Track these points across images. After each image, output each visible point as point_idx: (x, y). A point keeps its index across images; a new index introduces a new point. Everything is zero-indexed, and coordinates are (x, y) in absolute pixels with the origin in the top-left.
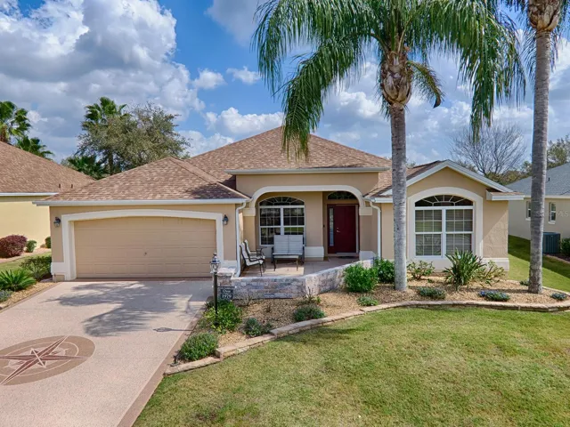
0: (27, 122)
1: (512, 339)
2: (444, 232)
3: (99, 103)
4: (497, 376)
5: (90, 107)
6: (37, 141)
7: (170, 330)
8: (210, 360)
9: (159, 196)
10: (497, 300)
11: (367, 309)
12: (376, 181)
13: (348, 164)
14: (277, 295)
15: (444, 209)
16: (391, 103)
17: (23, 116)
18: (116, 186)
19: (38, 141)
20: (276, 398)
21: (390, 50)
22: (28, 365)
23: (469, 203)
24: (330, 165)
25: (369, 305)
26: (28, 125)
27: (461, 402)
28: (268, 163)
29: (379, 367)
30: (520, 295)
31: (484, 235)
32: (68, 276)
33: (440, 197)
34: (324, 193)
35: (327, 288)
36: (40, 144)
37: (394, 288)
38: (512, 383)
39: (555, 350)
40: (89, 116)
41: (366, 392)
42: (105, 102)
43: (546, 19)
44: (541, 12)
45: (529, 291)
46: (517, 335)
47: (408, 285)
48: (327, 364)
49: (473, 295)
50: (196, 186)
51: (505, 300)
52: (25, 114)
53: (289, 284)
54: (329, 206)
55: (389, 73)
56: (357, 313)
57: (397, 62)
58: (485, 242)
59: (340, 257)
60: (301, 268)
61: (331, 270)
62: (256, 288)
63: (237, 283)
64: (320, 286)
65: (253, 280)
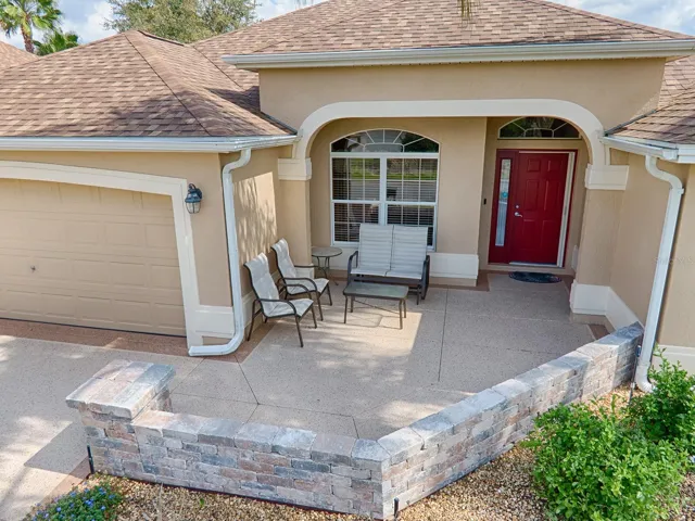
13: (570, 34)
14: (283, 493)
24: (515, 37)
28: (341, 38)
34: (492, 122)
35: (470, 462)
53: (323, 469)
54: (502, 154)
59: (519, 276)
60: (414, 318)
61: (487, 400)
62: (214, 460)
63: (155, 438)
64: (439, 467)
65: (203, 439)
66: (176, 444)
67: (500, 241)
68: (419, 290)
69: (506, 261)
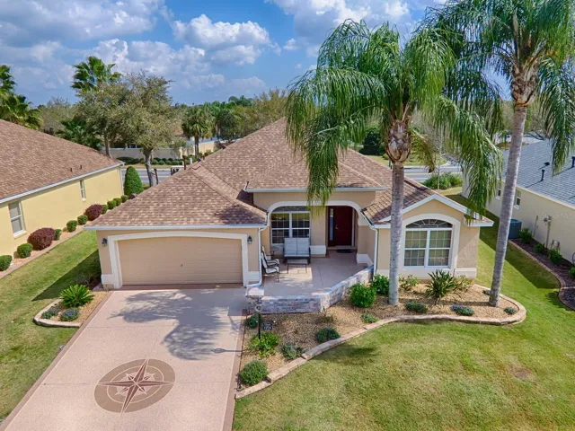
0: (11, 79)
1: (472, 357)
2: (427, 249)
3: (87, 62)
4: (461, 395)
5: (79, 67)
6: (22, 99)
7: (224, 351)
8: (263, 384)
9: (192, 221)
10: (464, 315)
11: (369, 327)
12: (374, 198)
13: (350, 183)
14: (298, 310)
15: (429, 230)
16: (393, 162)
17: (6, 73)
18: (152, 208)
19: (24, 98)
20: (318, 419)
21: (395, 118)
22: (132, 391)
23: (449, 225)
25: (371, 322)
26: (13, 83)
27: (436, 419)
29: (382, 389)
30: (482, 308)
31: (459, 251)
32: (117, 286)
33: (426, 221)
36: (26, 101)
37: (388, 302)
38: (470, 402)
39: (501, 367)
40: (78, 76)
41: (376, 413)
42: (93, 61)
43: (525, 98)
44: (521, 92)
45: (488, 304)
46: (477, 352)
47: (398, 297)
48: (346, 386)
49: (447, 308)
50: (222, 208)
51: (470, 315)
52: (8, 70)
53: (308, 302)
54: (330, 207)
55: (393, 139)
56: (362, 331)
57: (400, 129)
58: (459, 256)
59: (339, 251)
60: (309, 269)
61: (338, 286)
62: (282, 305)
63: (267, 302)
64: (331, 301)
65: (280, 300)
66: (272, 303)
67: (331, 239)
68: (309, 260)
69: (334, 246)
